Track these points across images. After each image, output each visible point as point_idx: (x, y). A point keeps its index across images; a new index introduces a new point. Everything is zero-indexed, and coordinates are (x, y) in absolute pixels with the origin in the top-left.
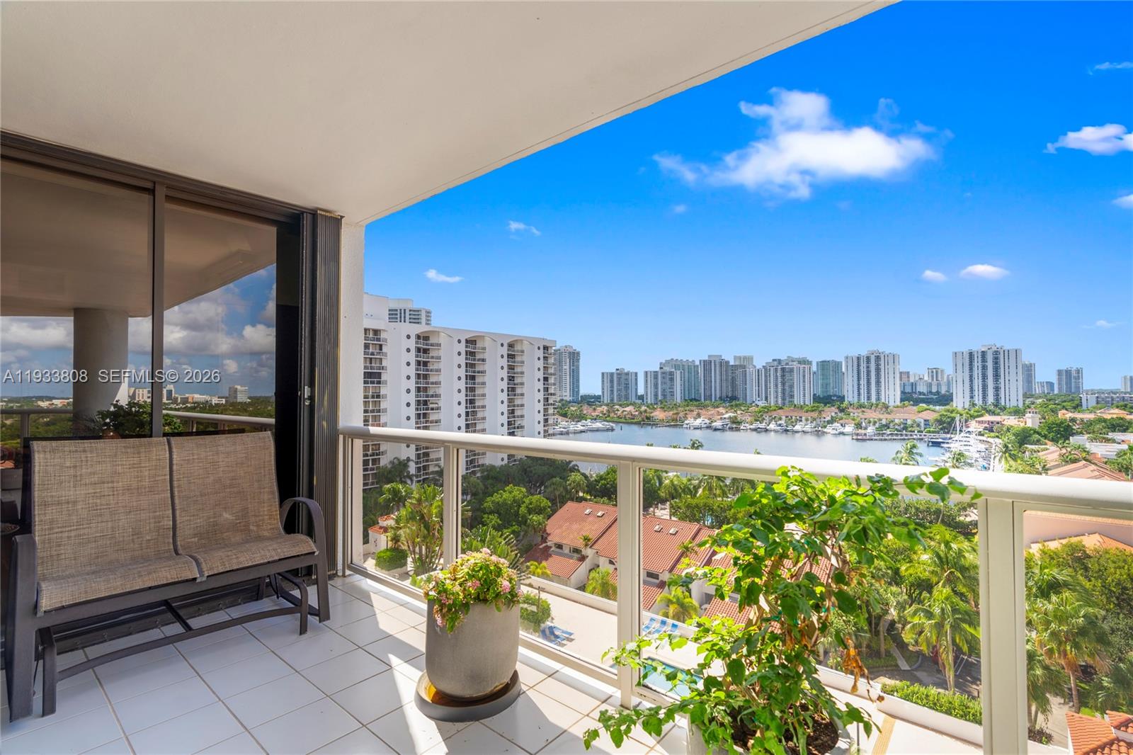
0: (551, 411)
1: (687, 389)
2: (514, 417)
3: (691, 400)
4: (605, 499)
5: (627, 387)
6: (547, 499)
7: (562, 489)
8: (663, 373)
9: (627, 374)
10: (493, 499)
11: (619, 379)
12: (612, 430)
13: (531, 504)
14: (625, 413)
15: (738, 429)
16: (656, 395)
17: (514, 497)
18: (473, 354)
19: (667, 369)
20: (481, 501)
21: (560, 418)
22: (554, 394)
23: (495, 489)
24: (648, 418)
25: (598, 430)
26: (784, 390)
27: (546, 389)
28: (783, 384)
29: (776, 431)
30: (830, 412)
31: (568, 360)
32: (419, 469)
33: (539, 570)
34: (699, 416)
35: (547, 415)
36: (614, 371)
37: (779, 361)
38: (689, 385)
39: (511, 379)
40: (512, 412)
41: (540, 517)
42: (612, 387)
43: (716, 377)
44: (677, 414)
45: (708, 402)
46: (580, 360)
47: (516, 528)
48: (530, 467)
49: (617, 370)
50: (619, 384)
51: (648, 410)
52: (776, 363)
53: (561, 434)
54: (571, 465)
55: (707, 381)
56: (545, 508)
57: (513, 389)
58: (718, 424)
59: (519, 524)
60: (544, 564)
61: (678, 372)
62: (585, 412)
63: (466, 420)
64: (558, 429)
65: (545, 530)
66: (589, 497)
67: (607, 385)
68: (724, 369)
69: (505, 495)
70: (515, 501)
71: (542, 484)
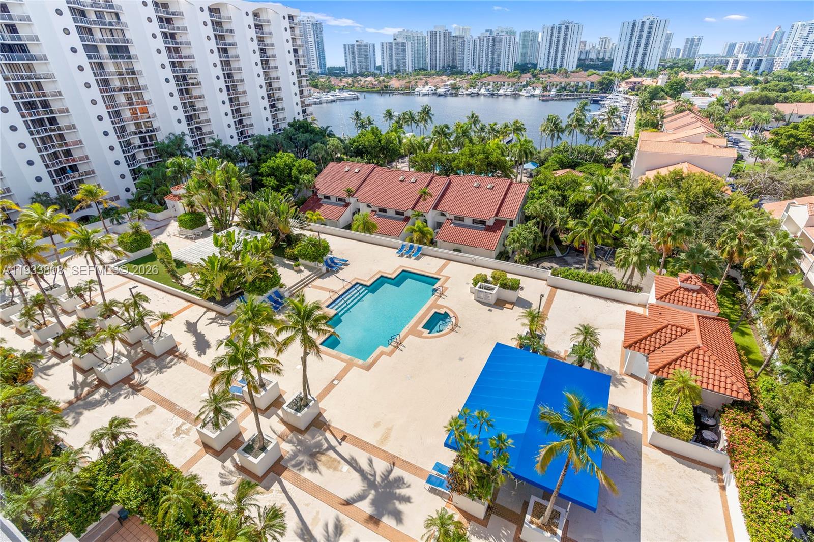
0: (304, 83)
1: (416, 59)
2: (272, 90)
3: (420, 70)
4: (359, 158)
5: (366, 59)
6: (313, 161)
7: (323, 152)
8: (397, 44)
9: (366, 46)
10: (267, 164)
11: (359, 50)
12: (358, 99)
13: (300, 166)
14: (367, 83)
15: (456, 95)
16: (391, 66)
17: (285, 162)
18: (219, 24)
19: (400, 40)
20: (257, 167)
21: (312, 90)
22: (305, 66)
23: (268, 155)
24: (386, 87)
25: (345, 99)
26: (493, 58)
27: (297, 62)
28: (493, 53)
29: (484, 95)
30: (526, 77)
31: (312, 32)
32: (195, 142)
33: (315, 217)
34: (427, 83)
35: (302, 87)
36: (354, 42)
37: (491, 32)
38: (419, 56)
39: (263, 51)
40: (270, 85)
41: (310, 177)
42: (354, 58)
43: (440, 47)
44: (410, 82)
45: (433, 71)
46: (323, 32)
47: (291, 186)
48: (294, 135)
49: (357, 41)
50: (360, 55)
51: (386, 80)
52: (488, 34)
53: (315, 103)
54: (328, 132)
55: (433, 51)
56: (312, 169)
57: (267, 62)
58: (441, 91)
59: (293, 183)
60: (318, 212)
61: (409, 43)
62: (333, 83)
63: (229, 94)
64: (312, 100)
65: (315, 186)
66: (345, 157)
67: (349, 56)
68: (447, 40)
69: (278, 161)
70: (286, 165)
71: (306, 148)
